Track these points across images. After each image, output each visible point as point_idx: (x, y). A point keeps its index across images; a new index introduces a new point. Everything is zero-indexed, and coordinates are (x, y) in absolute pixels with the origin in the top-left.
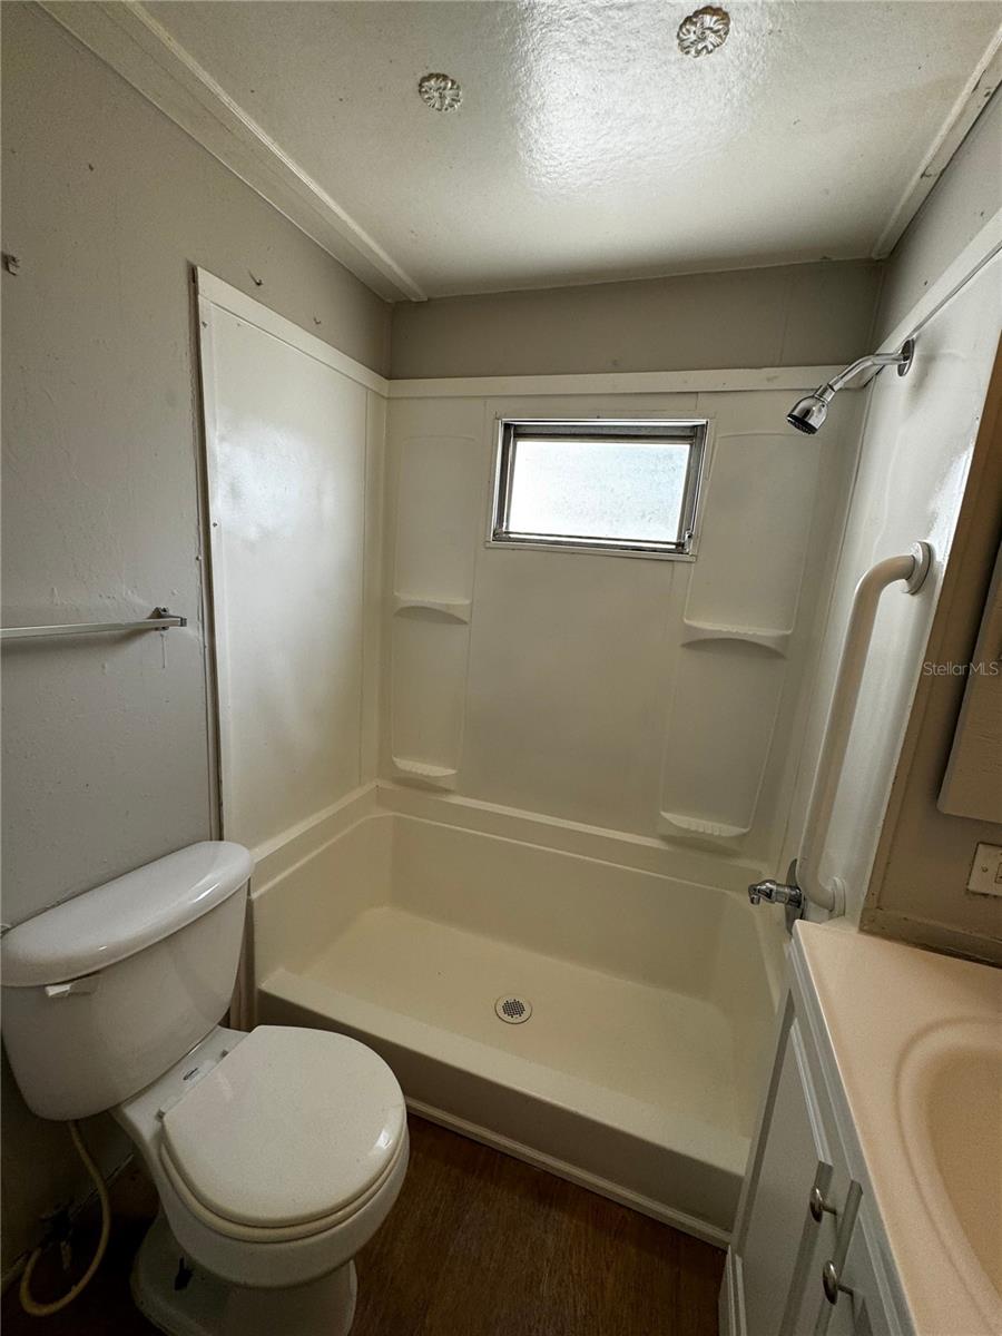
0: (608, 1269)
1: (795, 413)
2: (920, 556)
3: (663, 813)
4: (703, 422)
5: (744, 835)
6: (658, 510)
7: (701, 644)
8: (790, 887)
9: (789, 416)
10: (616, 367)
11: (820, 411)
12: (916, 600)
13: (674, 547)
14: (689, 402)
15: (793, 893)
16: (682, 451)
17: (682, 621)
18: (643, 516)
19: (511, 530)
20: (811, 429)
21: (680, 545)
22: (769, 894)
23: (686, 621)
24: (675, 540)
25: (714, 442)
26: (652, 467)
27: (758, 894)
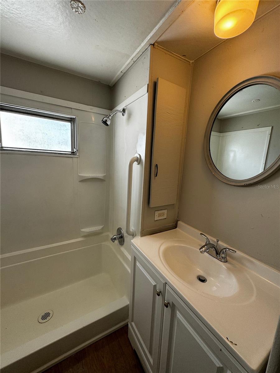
0: (103, 358)
1: (104, 120)
2: (138, 156)
3: (82, 230)
4: (75, 117)
5: (103, 227)
6: (64, 142)
7: (85, 180)
8: (119, 235)
9: (102, 121)
10: (42, 93)
11: (109, 121)
12: (139, 166)
13: (71, 153)
14: (70, 110)
15: (120, 236)
16: (68, 125)
17: (78, 175)
18: (59, 143)
19: (3, 146)
20: (107, 125)
21: (73, 153)
22: (115, 239)
23: (79, 175)
24: (71, 151)
25: (79, 124)
26: (60, 128)
27: (113, 240)
